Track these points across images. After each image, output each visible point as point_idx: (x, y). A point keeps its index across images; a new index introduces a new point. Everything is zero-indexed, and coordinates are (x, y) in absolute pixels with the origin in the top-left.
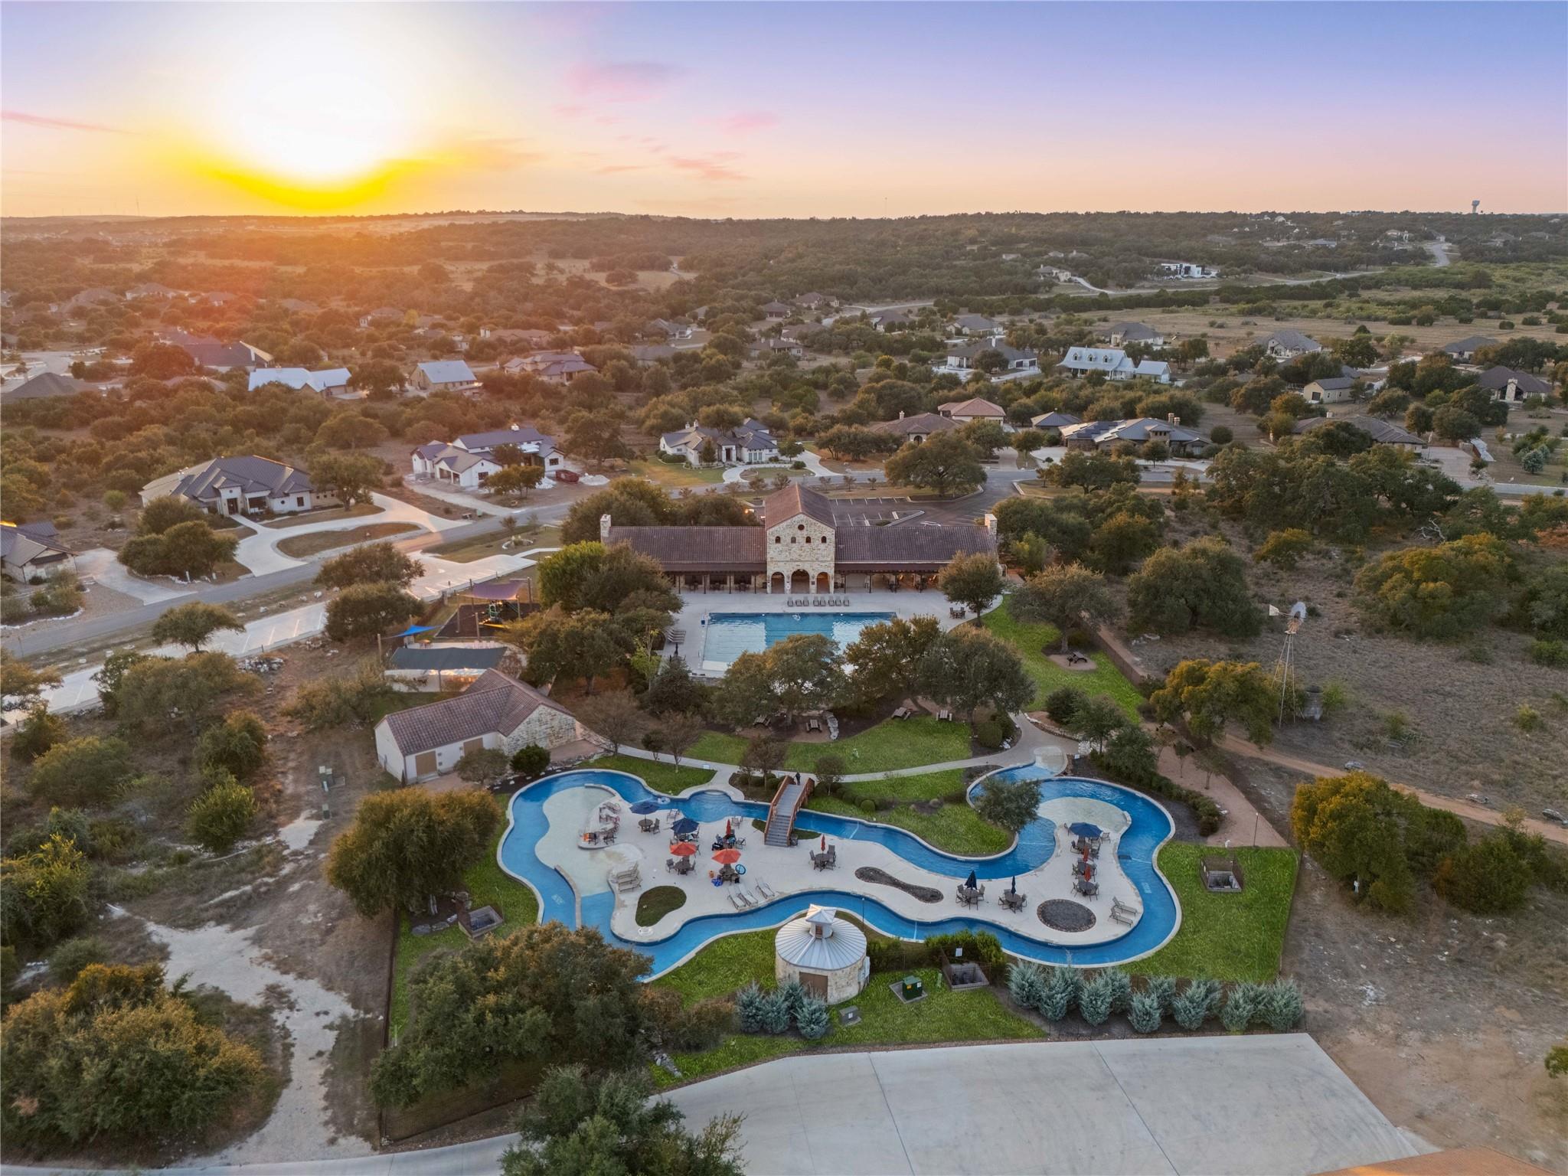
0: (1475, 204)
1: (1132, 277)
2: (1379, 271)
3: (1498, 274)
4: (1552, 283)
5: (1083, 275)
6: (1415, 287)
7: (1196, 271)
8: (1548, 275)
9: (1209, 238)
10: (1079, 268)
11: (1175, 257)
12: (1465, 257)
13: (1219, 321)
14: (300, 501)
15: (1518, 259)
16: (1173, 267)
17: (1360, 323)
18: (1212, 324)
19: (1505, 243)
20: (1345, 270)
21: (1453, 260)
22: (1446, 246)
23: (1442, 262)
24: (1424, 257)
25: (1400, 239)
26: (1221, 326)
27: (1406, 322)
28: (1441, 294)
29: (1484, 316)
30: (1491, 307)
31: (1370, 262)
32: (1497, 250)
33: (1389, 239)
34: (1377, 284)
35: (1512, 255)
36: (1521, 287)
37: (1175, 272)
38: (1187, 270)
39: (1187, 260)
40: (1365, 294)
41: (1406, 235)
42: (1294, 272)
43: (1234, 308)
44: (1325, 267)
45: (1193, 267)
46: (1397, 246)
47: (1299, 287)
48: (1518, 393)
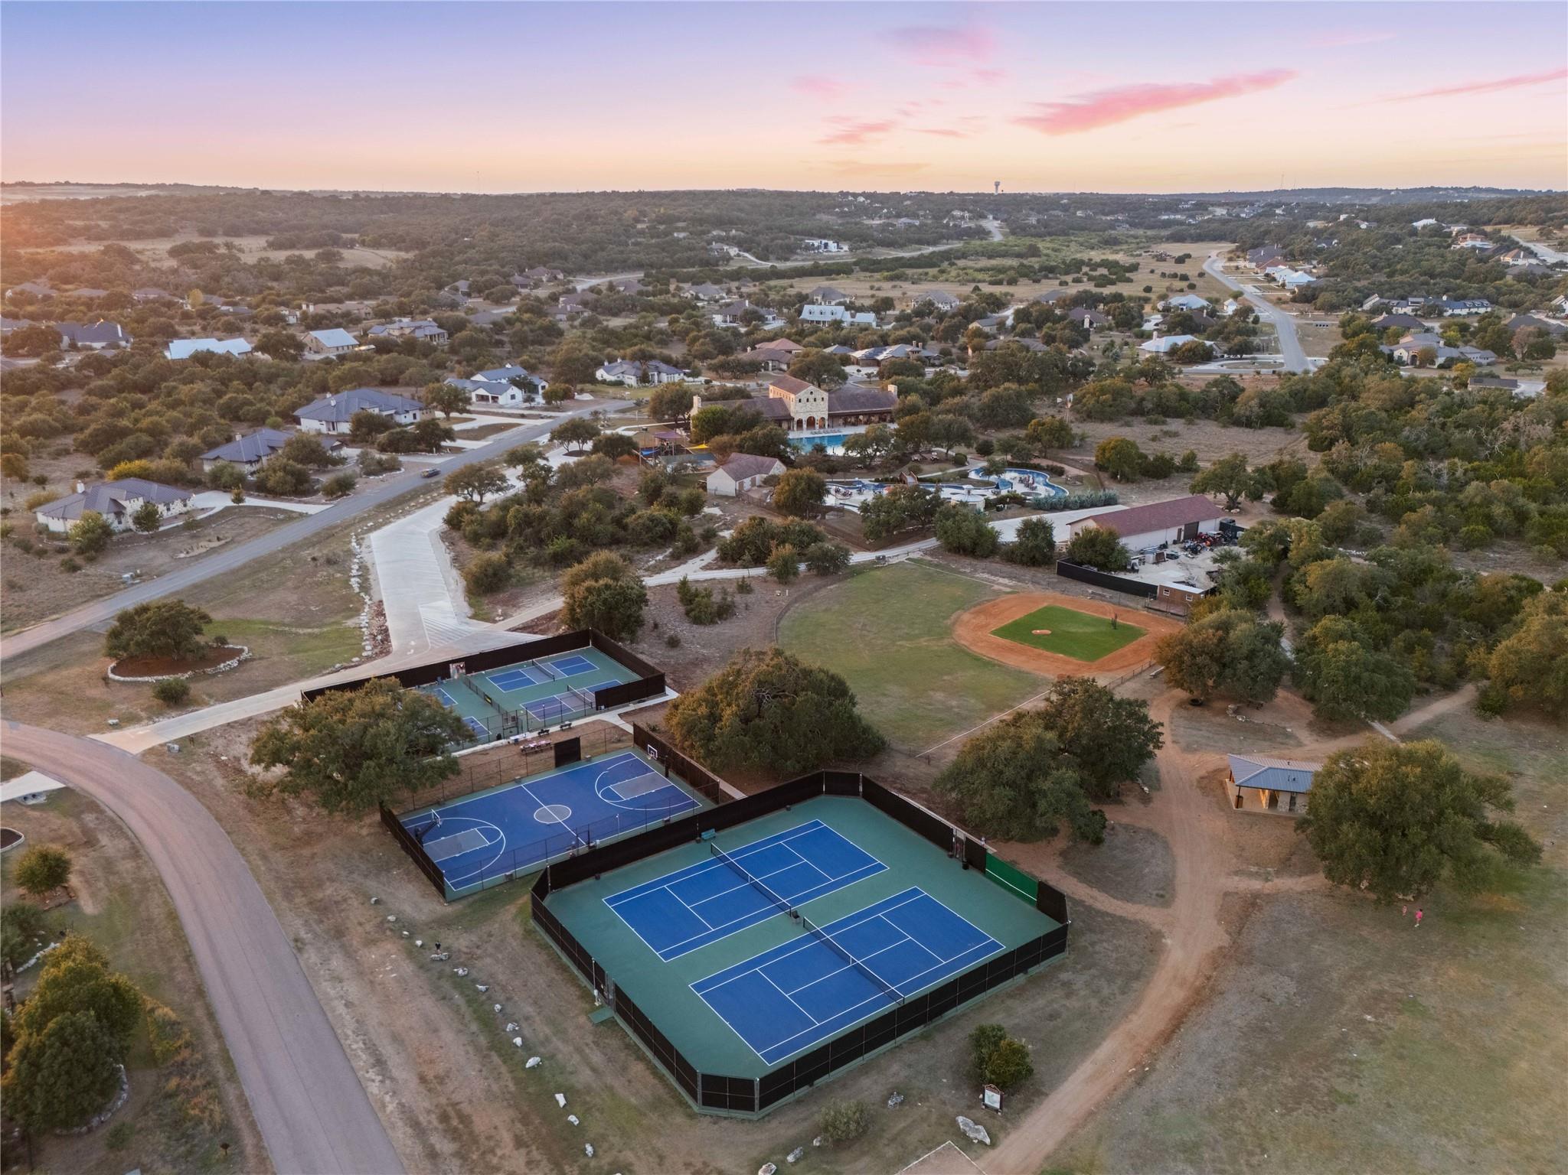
0: (997, 184)
1: (787, 252)
2: (957, 245)
3: (1042, 245)
4: (1077, 252)
5: (747, 251)
6: (990, 257)
7: (832, 246)
8: (1073, 246)
9: (818, 217)
10: (744, 245)
11: (811, 235)
12: (1013, 233)
13: (876, 285)
14: (415, 416)
15: (1050, 234)
16: (816, 243)
17: (973, 285)
18: (872, 288)
19: (1038, 221)
20: (934, 243)
21: (1005, 235)
22: (997, 223)
23: (997, 238)
24: (983, 233)
25: (963, 218)
26: (879, 289)
27: (999, 283)
28: (1013, 262)
29: (1046, 277)
30: (1049, 271)
31: (949, 237)
32: (1033, 226)
33: (954, 218)
34: (964, 256)
35: (1046, 230)
36: (1061, 255)
37: (819, 247)
38: (826, 245)
39: (824, 237)
40: (961, 263)
41: (967, 214)
42: (901, 246)
43: (877, 275)
44: (921, 242)
45: (830, 243)
46: (964, 225)
47: (912, 258)
48: (1091, 323)
